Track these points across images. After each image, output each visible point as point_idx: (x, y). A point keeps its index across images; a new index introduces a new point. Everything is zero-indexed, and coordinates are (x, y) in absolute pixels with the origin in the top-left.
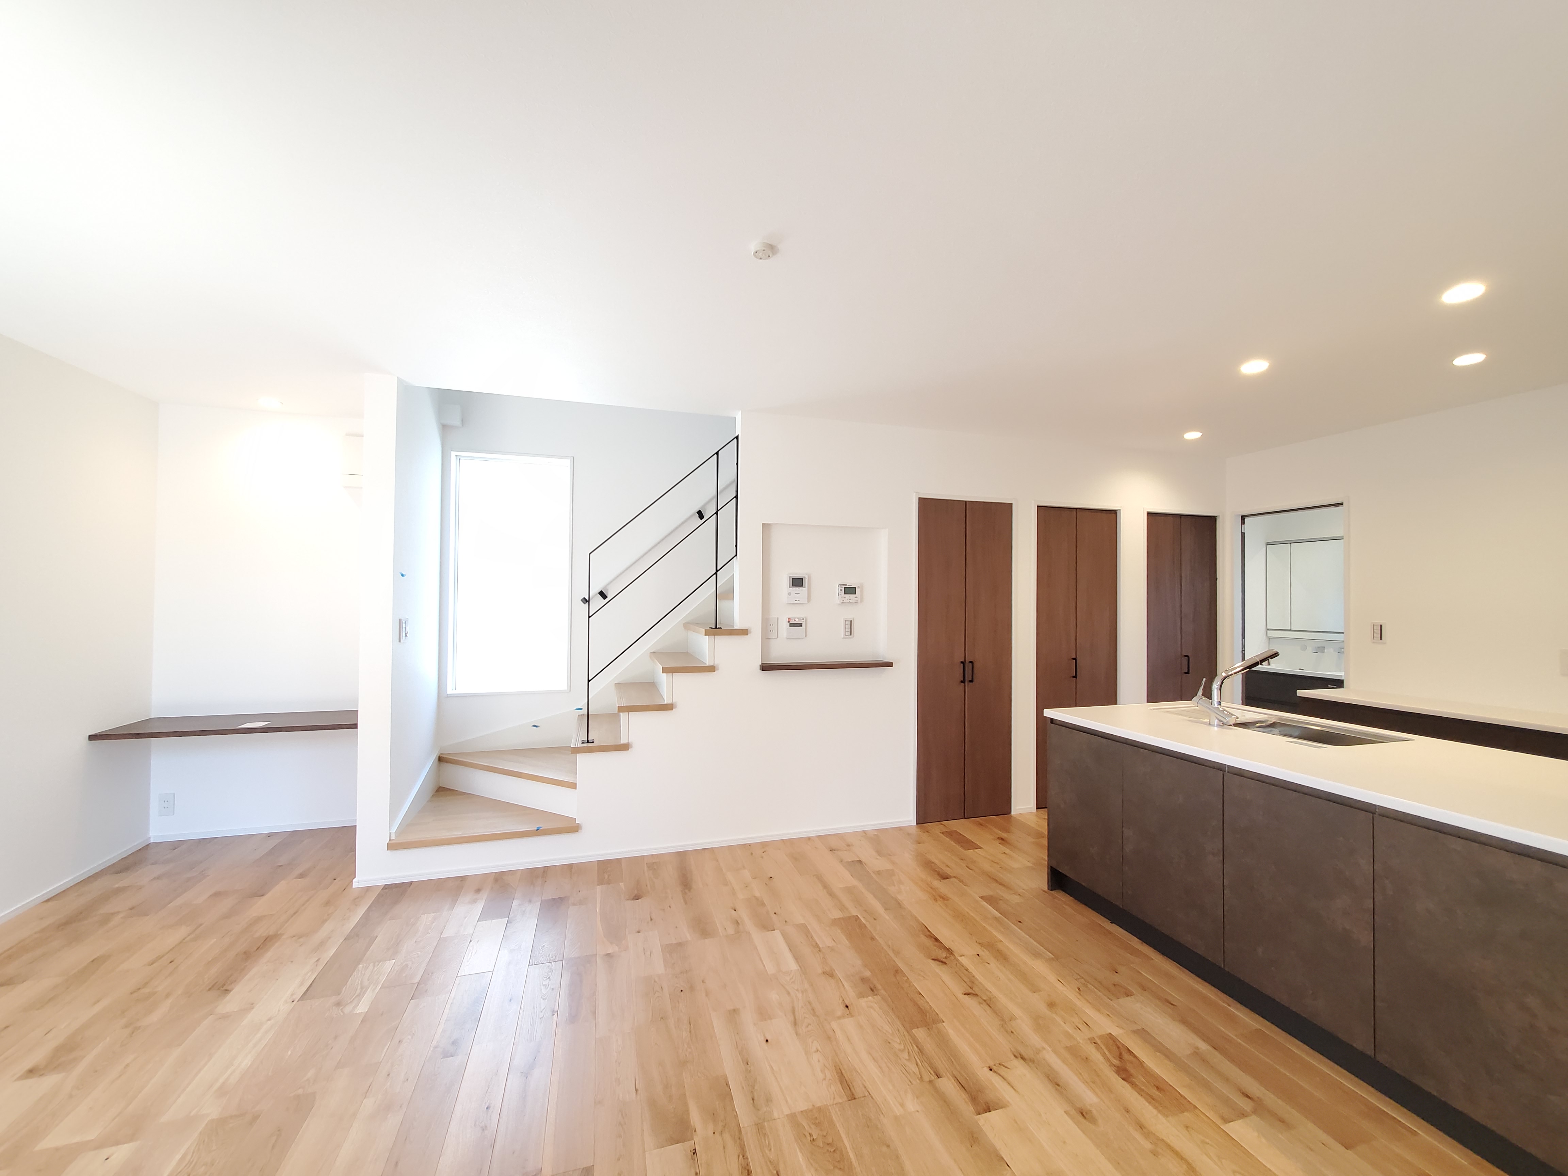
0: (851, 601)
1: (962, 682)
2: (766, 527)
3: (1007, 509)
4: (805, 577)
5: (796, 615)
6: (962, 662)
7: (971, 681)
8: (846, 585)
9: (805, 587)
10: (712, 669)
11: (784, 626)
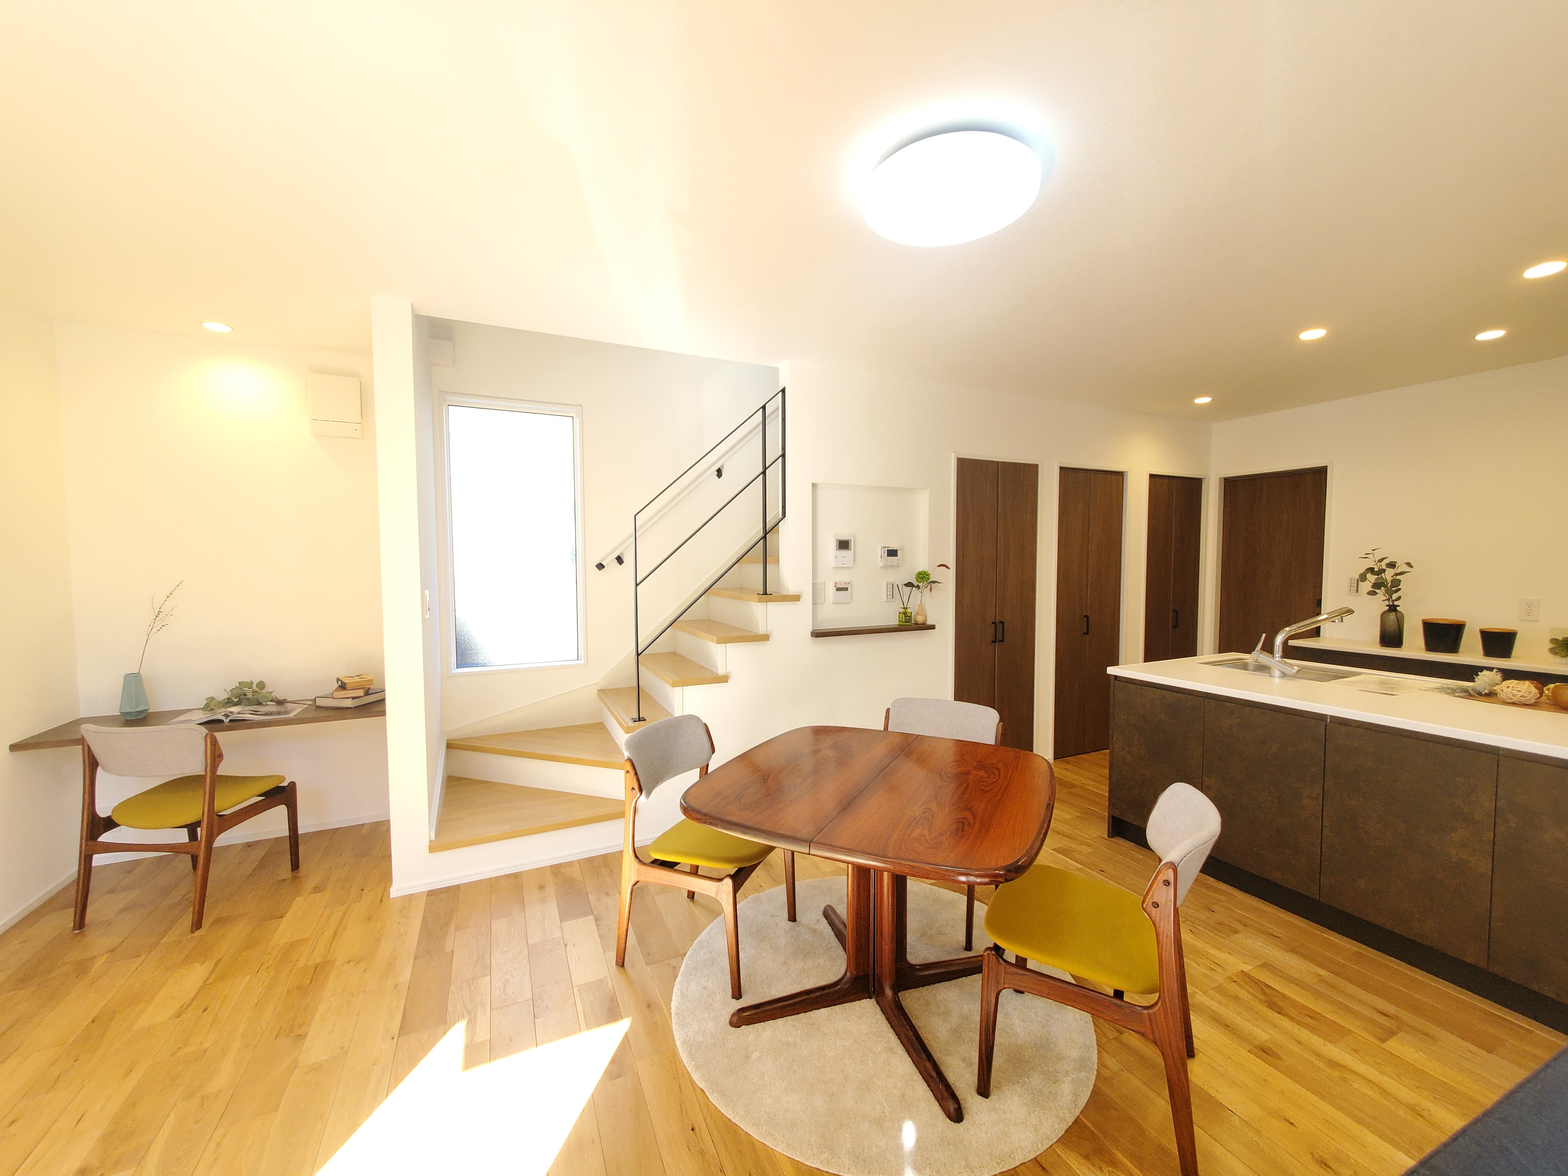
0: (894, 564)
1: (993, 642)
2: (814, 485)
3: (1032, 470)
4: (851, 540)
5: (842, 578)
6: (993, 623)
7: (1002, 641)
8: (889, 547)
9: (851, 550)
10: (765, 638)
11: (831, 589)
